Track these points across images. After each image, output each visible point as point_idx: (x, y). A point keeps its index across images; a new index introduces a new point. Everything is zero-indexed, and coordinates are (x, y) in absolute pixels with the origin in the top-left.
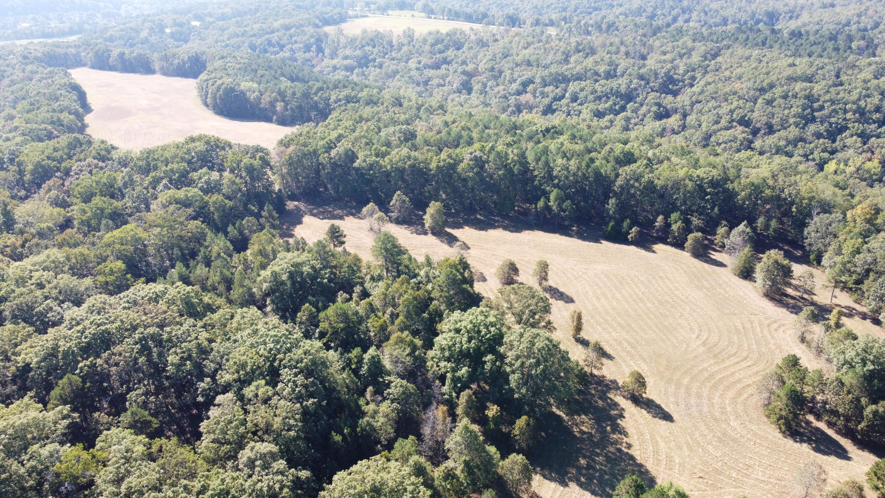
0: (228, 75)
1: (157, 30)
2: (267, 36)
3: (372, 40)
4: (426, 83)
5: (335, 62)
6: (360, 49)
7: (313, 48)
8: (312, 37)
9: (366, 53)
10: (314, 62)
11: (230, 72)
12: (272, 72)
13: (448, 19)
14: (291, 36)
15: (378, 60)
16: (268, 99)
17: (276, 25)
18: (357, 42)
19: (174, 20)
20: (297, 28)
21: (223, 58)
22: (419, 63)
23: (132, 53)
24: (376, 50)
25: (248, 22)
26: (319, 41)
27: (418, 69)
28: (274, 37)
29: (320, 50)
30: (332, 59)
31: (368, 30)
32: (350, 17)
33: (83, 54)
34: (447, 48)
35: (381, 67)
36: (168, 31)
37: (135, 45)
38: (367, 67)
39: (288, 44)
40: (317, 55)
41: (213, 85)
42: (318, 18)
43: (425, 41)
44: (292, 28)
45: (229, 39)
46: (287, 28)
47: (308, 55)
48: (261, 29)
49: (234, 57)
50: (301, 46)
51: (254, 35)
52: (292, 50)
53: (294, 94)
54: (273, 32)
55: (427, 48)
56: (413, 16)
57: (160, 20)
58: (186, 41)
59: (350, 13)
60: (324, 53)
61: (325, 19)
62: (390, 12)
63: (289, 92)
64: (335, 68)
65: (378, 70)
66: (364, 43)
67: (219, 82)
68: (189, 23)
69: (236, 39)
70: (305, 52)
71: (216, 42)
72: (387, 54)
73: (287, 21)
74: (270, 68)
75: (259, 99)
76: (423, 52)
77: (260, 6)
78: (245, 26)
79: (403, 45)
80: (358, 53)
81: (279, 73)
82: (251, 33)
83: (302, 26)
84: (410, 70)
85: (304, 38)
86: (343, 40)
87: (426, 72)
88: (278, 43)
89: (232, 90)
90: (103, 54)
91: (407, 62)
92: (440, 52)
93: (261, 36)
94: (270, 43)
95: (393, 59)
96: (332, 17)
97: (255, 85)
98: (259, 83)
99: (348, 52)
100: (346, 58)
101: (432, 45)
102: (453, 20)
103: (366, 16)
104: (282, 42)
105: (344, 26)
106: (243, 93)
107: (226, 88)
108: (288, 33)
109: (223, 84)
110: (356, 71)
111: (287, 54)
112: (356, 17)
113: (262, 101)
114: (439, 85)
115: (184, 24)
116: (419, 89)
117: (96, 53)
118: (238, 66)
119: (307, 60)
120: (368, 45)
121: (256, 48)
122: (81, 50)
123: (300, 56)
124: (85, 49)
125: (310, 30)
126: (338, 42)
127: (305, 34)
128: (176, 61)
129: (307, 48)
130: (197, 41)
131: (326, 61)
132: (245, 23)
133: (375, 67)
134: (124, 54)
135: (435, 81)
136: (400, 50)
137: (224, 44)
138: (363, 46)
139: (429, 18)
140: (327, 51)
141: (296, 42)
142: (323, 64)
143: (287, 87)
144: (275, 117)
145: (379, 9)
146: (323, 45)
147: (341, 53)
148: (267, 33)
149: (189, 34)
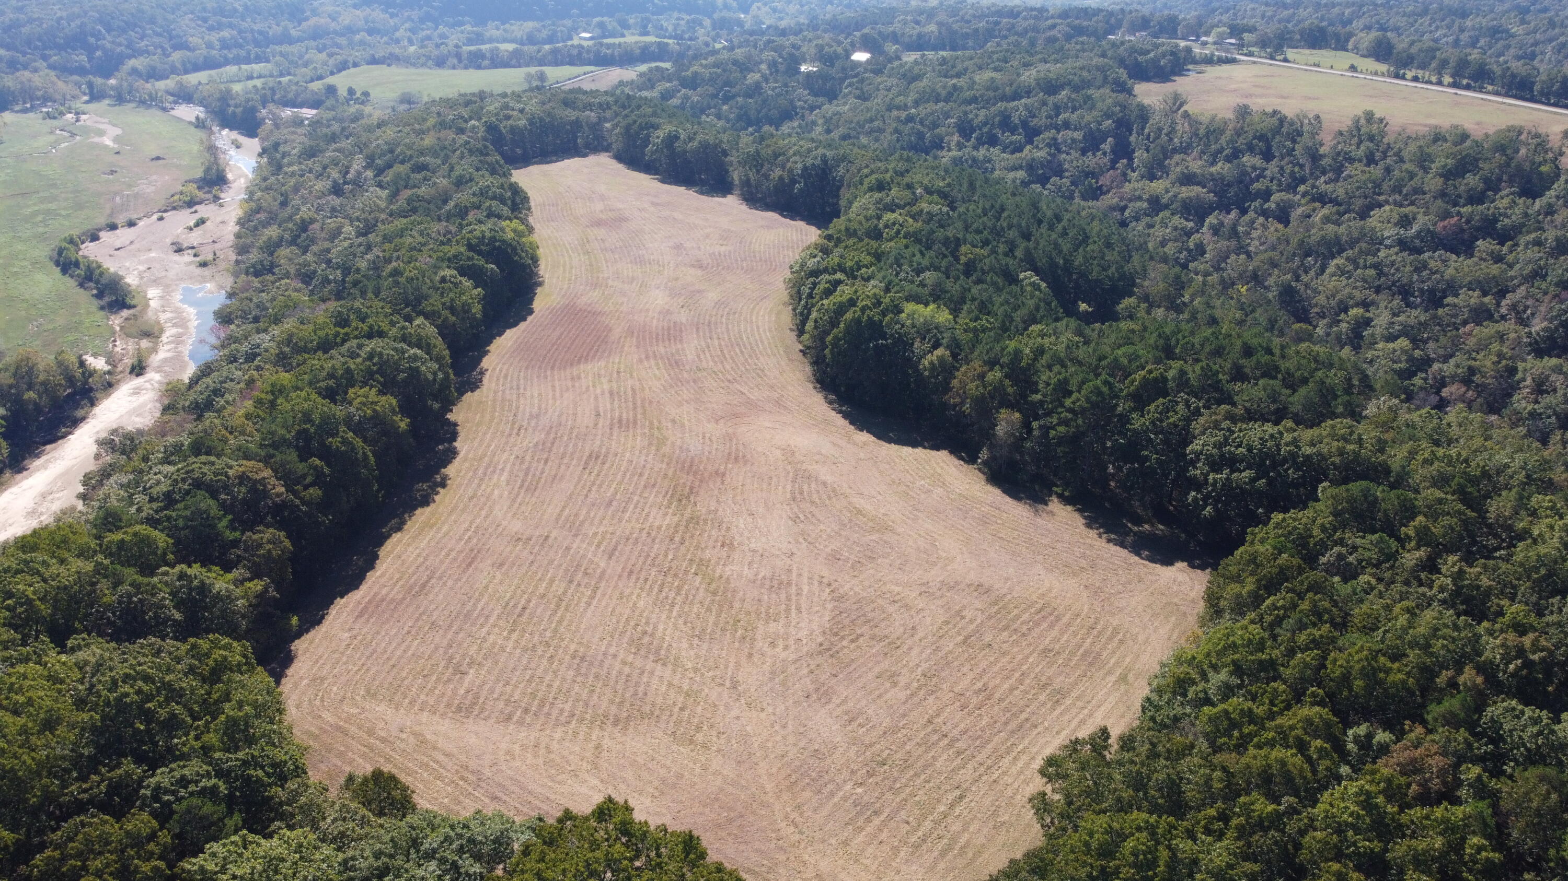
0: (878, 256)
1: (782, 68)
2: (1001, 105)
3: (1262, 137)
4: (1434, 299)
5: (1158, 186)
6: (1228, 159)
7: (1107, 146)
8: (1107, 116)
9: (1244, 173)
10: (1105, 180)
11: (887, 246)
12: (1002, 248)
13: (1454, 85)
14: (1057, 109)
15: (1276, 197)
16: (973, 387)
17: (1029, 76)
18: (1223, 141)
19: (820, 48)
20: (1076, 89)
21: (881, 186)
22: (1405, 222)
23: (691, 139)
24: (1272, 168)
25: (966, 63)
26: (1123, 126)
27: (1403, 244)
28: (1019, 108)
29: (1123, 151)
30: (1152, 178)
31: (1254, 108)
32: (1195, 62)
33: (608, 125)
34: (1493, 185)
35: (1283, 216)
36: (803, 68)
37: (734, 97)
38: (1244, 212)
39: (1048, 128)
40: (1114, 162)
41: (828, 293)
42: (1122, 63)
43: (1424, 161)
44: (1062, 87)
45: (917, 103)
46: (1051, 88)
47: (1092, 161)
48: (992, 86)
49: (909, 186)
50: (1078, 135)
51: (974, 100)
52: (1054, 144)
53: (1063, 390)
54: (1016, 96)
55: (1433, 183)
56: (1353, 68)
57: (794, 46)
58: (832, 96)
59: (1197, 50)
60: (1131, 160)
61: (1137, 64)
62: (1291, 53)
63: (1046, 377)
64: (1156, 205)
65: (1274, 226)
66: (1241, 142)
67: (845, 292)
68: (848, 55)
69: (931, 107)
70: (1084, 152)
71: (889, 109)
72: (1303, 181)
73: (1054, 69)
74: (998, 233)
75: (946, 370)
76: (1416, 191)
77: (998, 23)
78: (958, 75)
79: (1351, 160)
80: (1221, 168)
81: (1019, 253)
82: (968, 94)
83: (1086, 84)
84: (1377, 242)
85: (1088, 118)
86: (1182, 127)
87: (1432, 258)
88: (1024, 124)
89: (876, 329)
90: (638, 133)
91: (1364, 215)
92: (1476, 198)
93: (988, 103)
94: (1006, 123)
95: (1322, 199)
96: (1155, 61)
97: (944, 317)
98: (955, 312)
99: (1195, 165)
100: (1188, 179)
101: (1448, 175)
102: (1468, 87)
103: (1233, 61)
104: (1034, 122)
105: (1183, 84)
106: (903, 343)
107: (858, 321)
108: (1051, 100)
109: (852, 303)
110: (1211, 220)
111: (1041, 154)
112: (1209, 61)
113: (955, 383)
114: (1481, 315)
115: (837, 57)
116: (1415, 316)
117: (628, 128)
118: (913, 225)
119: (1087, 174)
120: (1251, 149)
121: (973, 130)
122: (608, 114)
123: (1072, 161)
124: (617, 114)
125: (1105, 97)
126: (1173, 130)
127: (1093, 107)
128: (777, 173)
129: (1092, 143)
130: (852, 100)
131: (1136, 185)
132: (959, 67)
133: (1265, 213)
134: (677, 138)
135: (1471, 298)
136: (1338, 170)
137: (903, 115)
138: (1235, 155)
139: (1397, 76)
140: (1140, 156)
141: (1067, 125)
142: (1128, 187)
143: (1040, 352)
144: (984, 454)
145: (1263, 43)
146: (1132, 139)
147: (1177, 165)
148: (1004, 98)
149: (842, 80)
